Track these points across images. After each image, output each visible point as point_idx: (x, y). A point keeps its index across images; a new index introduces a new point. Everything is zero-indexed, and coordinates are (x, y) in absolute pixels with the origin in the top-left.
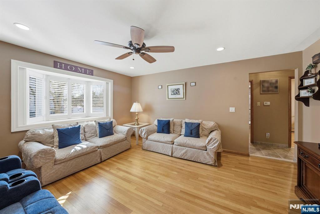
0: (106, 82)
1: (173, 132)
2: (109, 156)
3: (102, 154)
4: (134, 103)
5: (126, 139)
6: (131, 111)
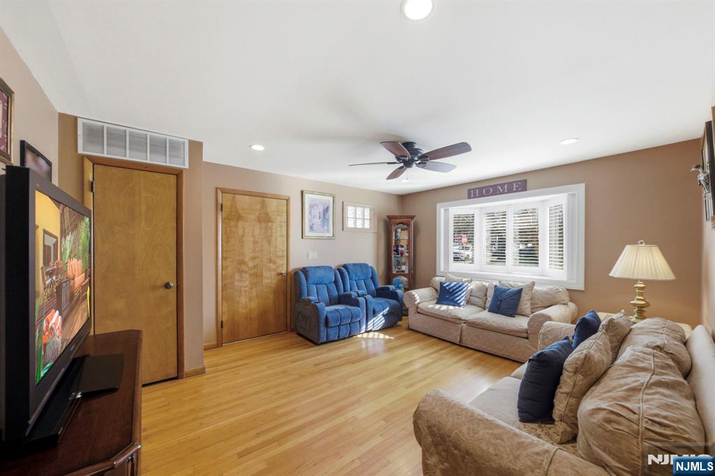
0: (566, 194)
2: (477, 346)
3: (465, 334)
4: (628, 246)
5: (525, 335)
6: (610, 275)
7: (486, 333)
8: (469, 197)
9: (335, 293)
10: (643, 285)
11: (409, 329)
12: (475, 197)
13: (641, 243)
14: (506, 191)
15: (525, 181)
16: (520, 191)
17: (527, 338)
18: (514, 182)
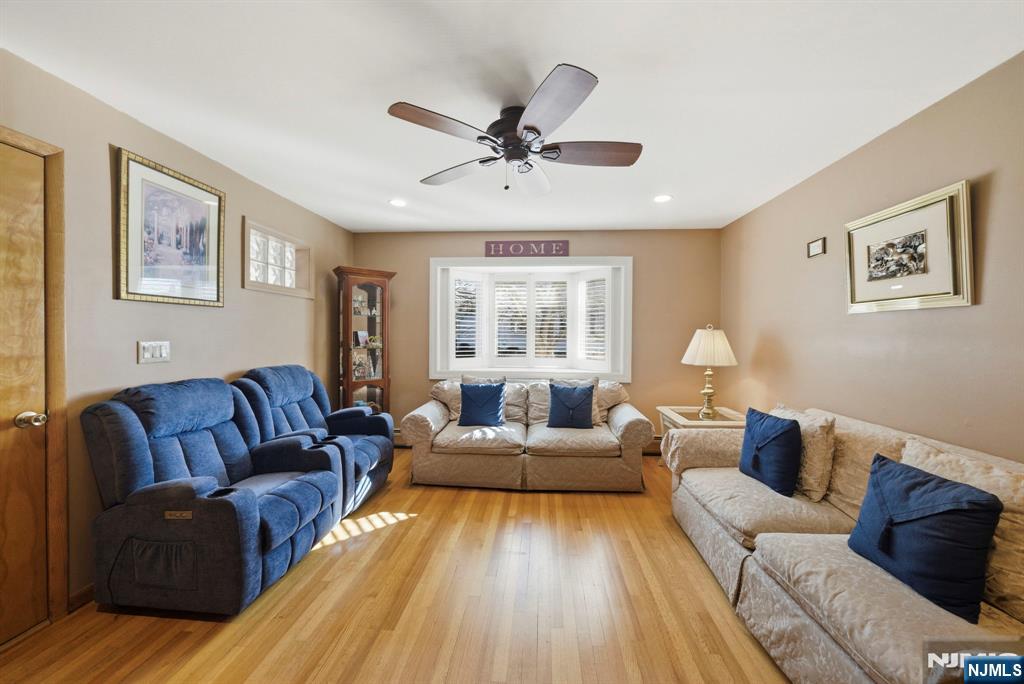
0: (610, 267)
1: (817, 496)
2: (550, 485)
3: (529, 470)
4: (698, 331)
5: (618, 453)
6: (684, 361)
7: (562, 461)
8: (488, 254)
9: (241, 448)
10: (711, 373)
11: (414, 484)
12: (497, 255)
13: (710, 327)
14: (543, 252)
15: (566, 243)
16: (562, 255)
17: (620, 456)
18: (554, 242)
